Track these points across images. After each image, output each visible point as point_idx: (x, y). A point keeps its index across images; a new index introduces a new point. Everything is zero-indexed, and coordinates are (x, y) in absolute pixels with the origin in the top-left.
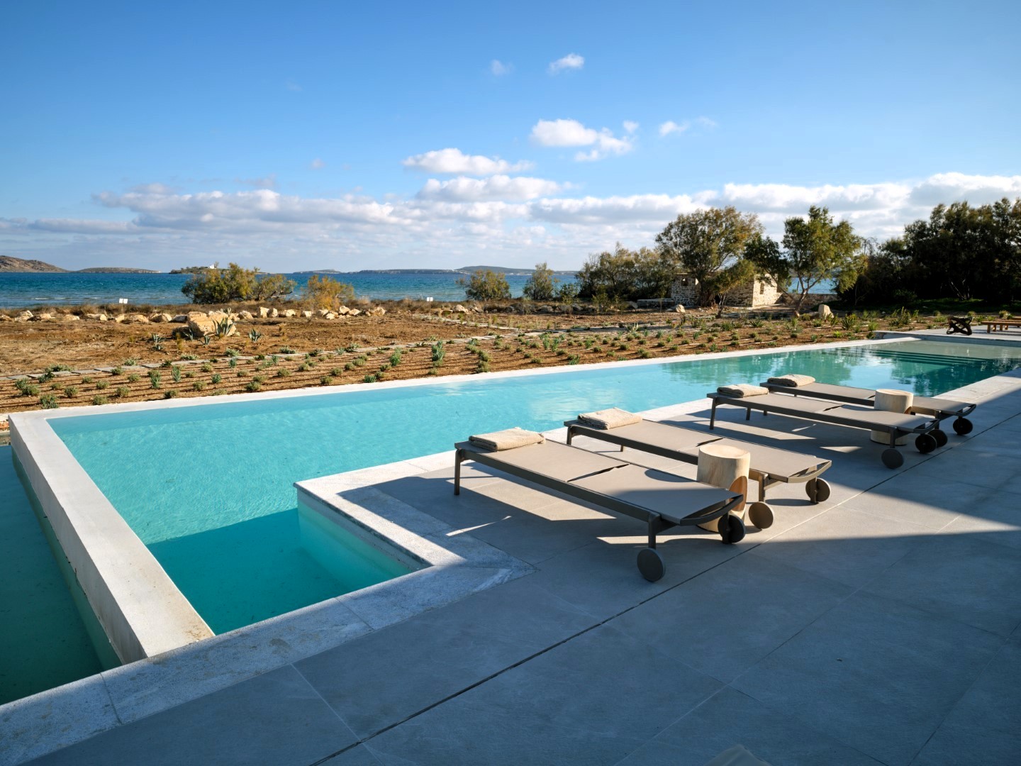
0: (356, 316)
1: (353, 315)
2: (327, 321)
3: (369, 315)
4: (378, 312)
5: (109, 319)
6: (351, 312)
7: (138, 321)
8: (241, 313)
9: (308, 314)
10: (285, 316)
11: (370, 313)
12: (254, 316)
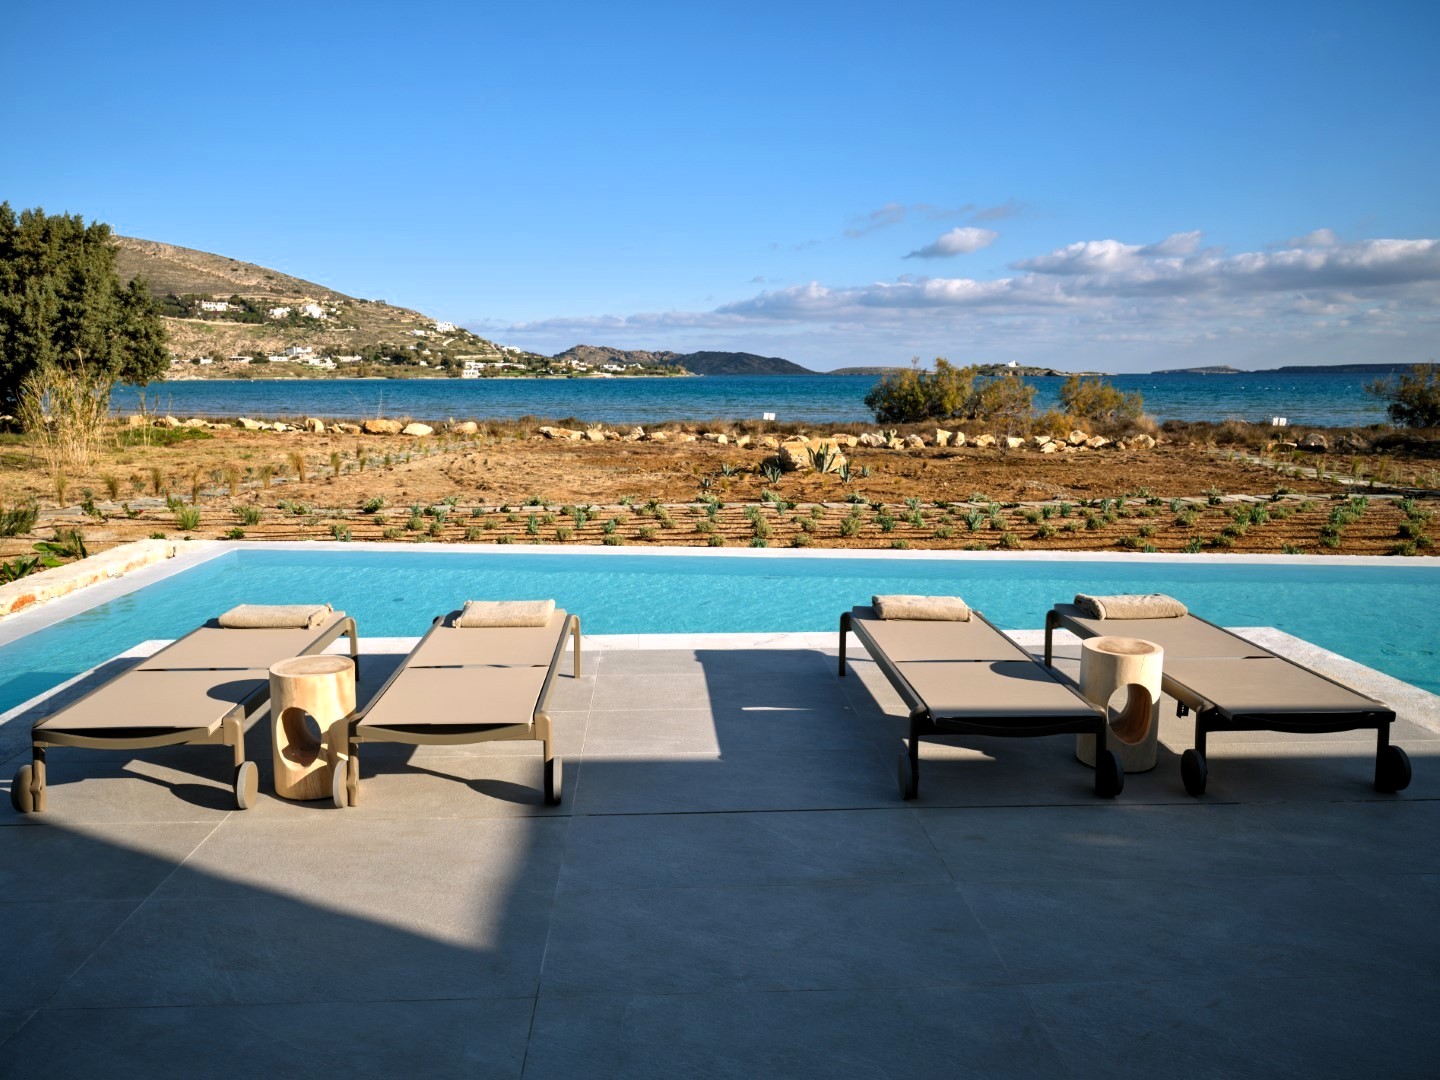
0: (1098, 449)
1: (1092, 447)
2: (1041, 457)
3: (1123, 447)
4: (1140, 443)
5: (730, 442)
6: (1089, 442)
7: (764, 445)
8: (908, 438)
9: (1014, 442)
10: (975, 446)
11: (1125, 444)
12: (927, 444)
